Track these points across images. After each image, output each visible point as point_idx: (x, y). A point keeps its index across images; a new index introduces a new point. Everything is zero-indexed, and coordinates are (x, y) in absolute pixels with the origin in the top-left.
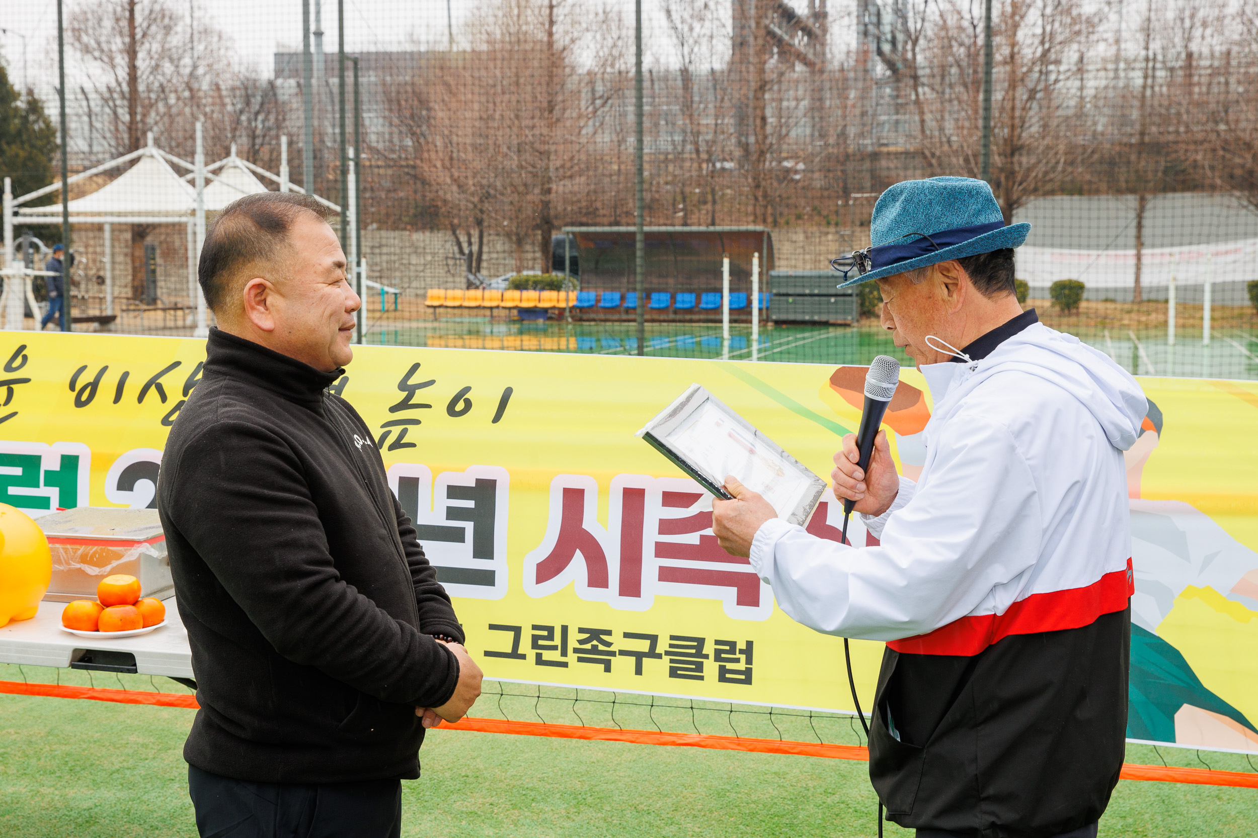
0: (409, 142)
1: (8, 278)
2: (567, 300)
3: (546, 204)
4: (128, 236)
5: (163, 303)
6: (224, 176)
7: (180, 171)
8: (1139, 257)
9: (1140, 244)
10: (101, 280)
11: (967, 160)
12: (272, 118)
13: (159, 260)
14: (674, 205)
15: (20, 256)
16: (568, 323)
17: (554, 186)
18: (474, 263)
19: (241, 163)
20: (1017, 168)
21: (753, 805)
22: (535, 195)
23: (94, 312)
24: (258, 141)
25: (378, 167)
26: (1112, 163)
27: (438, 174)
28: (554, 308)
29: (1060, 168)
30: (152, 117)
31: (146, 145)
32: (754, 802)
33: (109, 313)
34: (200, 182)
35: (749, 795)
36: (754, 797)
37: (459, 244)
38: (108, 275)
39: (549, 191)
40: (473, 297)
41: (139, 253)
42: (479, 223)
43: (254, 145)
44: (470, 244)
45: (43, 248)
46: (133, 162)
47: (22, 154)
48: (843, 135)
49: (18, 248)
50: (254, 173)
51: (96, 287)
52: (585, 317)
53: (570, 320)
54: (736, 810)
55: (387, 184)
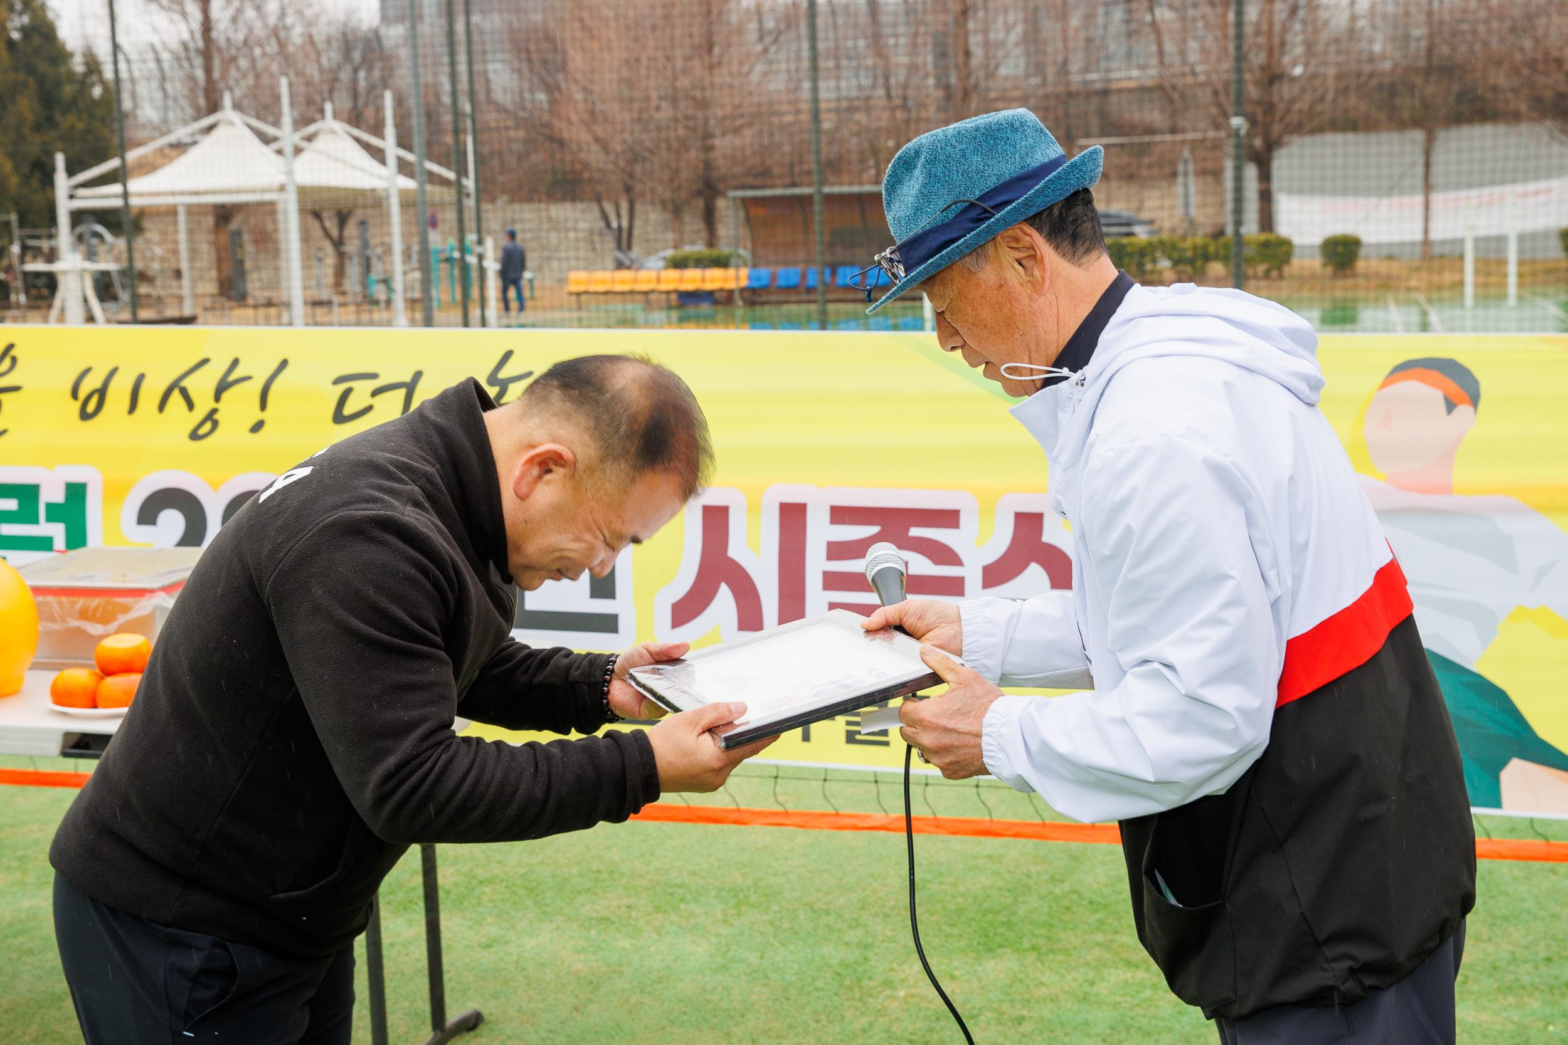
0: (542, 97)
1: (65, 273)
2: (737, 278)
3: (708, 165)
4: (210, 221)
5: (255, 298)
6: (320, 143)
7: (266, 139)
8: (1427, 206)
9: (1428, 187)
10: (178, 274)
11: (1215, 93)
12: (376, 73)
13: (249, 248)
14: (862, 161)
15: (83, 248)
16: (738, 307)
17: (717, 142)
18: (624, 240)
19: (339, 126)
20: (1276, 98)
21: (960, 900)
22: (694, 154)
23: (171, 312)
24: (361, 102)
25: (507, 128)
26: (1392, 91)
27: (577, 133)
28: (721, 290)
29: (1330, 96)
30: (233, 73)
31: (222, 108)
32: (962, 895)
33: (187, 312)
34: (288, 149)
35: (955, 885)
36: (962, 889)
37: (605, 218)
38: (184, 266)
39: (709, 149)
40: (623, 280)
41: (224, 239)
42: (628, 190)
43: (355, 107)
44: (618, 215)
45: (108, 237)
46: (210, 128)
47: (80, 126)
48: (1064, 69)
49: (80, 238)
50: (357, 140)
51: (174, 283)
52: (757, 299)
53: (740, 303)
54: (939, 906)
55: (516, 147)
